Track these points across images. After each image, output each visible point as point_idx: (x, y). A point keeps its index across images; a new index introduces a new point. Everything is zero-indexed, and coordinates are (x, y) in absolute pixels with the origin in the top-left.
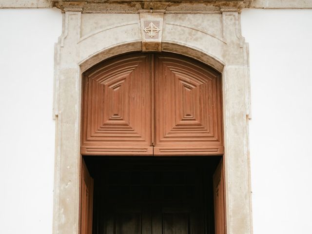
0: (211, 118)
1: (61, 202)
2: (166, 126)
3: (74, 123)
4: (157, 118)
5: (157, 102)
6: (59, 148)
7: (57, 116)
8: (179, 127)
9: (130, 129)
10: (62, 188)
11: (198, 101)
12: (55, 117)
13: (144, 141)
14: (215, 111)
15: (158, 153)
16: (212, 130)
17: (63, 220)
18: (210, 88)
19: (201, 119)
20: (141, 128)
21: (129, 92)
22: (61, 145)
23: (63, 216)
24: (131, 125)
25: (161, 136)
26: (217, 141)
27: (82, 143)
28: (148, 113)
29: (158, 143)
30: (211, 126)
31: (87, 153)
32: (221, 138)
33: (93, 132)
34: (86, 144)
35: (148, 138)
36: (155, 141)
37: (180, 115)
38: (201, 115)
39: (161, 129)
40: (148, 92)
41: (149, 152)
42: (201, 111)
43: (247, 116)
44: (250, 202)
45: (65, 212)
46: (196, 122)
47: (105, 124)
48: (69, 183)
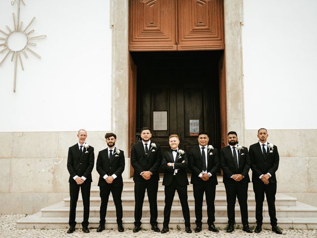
0: (216, 25)
1: (117, 83)
2: (186, 31)
3: (124, 31)
4: (180, 25)
5: (179, 15)
6: (114, 48)
7: (113, 26)
8: (194, 31)
9: (161, 33)
10: (117, 74)
11: (207, 13)
12: (111, 27)
13: (171, 41)
14: (219, 19)
15: (180, 49)
16: (217, 33)
17: (118, 95)
18: (216, 3)
19: (209, 26)
20: (168, 32)
21: (160, 8)
23: (118, 93)
24: (162, 31)
25: (182, 36)
26: (221, 40)
27: (129, 43)
28: (173, 22)
29: (180, 42)
30: (216, 29)
31: (133, 50)
32: (223, 38)
33: (136, 36)
34: (132, 44)
35: (173, 39)
36: (178, 41)
37: (195, 22)
38: (209, 23)
39: (182, 32)
40: (173, 7)
41: (174, 48)
42: (209, 19)
43: (241, 23)
44: (242, 82)
45: (119, 90)
46: (206, 27)
47: (144, 30)
48: (122, 71)
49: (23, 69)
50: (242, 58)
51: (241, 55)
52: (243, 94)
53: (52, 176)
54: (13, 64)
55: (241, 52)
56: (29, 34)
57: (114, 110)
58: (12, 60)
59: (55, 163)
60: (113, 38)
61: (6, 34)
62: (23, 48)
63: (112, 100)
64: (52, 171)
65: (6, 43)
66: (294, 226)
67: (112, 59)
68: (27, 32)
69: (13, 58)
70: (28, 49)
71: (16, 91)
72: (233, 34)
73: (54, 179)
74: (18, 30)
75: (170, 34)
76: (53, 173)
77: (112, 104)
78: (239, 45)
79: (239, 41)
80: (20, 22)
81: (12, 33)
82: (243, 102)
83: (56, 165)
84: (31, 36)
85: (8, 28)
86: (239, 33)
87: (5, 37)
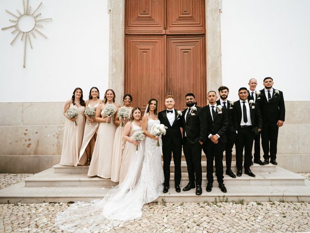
0: (199, 13)
1: (113, 61)
2: (173, 18)
3: (120, 15)
4: (168, 13)
5: (168, 4)
6: (111, 30)
7: (110, 11)
8: (180, 19)
9: (152, 20)
10: (114, 52)
11: (191, 4)
12: (109, 11)
13: (160, 26)
14: (201, 9)
15: (168, 33)
16: (199, 20)
17: (115, 71)
19: (193, 14)
20: (159, 19)
22: (113, 28)
23: (115, 69)
24: (153, 18)
25: (170, 23)
26: (202, 26)
27: (125, 28)
28: (163, 10)
29: (168, 28)
30: (199, 18)
31: (128, 33)
32: (204, 25)
33: (132, 22)
34: (128, 28)
35: (162, 25)
36: (167, 26)
37: (181, 11)
38: (193, 11)
39: (170, 20)
41: (163, 32)
42: (193, 9)
43: (220, 10)
44: (221, 60)
45: (115, 66)
46: (190, 15)
47: (138, 17)
48: (118, 50)
49: (32, 48)
50: (220, 40)
51: (220, 38)
52: (221, 71)
53: (56, 140)
54: (23, 43)
55: (220, 35)
56: (37, 16)
57: (111, 83)
58: (22, 40)
59: (59, 129)
60: (110, 21)
61: (17, 17)
62: (32, 29)
63: (109, 75)
64: (57, 136)
65: (17, 24)
66: (285, 199)
67: (110, 40)
68: (35, 15)
69: (22, 38)
70: (36, 30)
71: (26, 66)
72: (213, 20)
73: (59, 142)
74: (27, 14)
75: (160, 21)
76: (57, 138)
77: (109, 79)
78: (219, 29)
79: (218, 26)
80: (29, 7)
81: (22, 16)
82: (221, 78)
83: (60, 131)
84: (38, 19)
85: (19, 12)
86: (218, 19)
87: (16, 19)
